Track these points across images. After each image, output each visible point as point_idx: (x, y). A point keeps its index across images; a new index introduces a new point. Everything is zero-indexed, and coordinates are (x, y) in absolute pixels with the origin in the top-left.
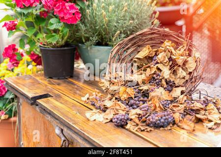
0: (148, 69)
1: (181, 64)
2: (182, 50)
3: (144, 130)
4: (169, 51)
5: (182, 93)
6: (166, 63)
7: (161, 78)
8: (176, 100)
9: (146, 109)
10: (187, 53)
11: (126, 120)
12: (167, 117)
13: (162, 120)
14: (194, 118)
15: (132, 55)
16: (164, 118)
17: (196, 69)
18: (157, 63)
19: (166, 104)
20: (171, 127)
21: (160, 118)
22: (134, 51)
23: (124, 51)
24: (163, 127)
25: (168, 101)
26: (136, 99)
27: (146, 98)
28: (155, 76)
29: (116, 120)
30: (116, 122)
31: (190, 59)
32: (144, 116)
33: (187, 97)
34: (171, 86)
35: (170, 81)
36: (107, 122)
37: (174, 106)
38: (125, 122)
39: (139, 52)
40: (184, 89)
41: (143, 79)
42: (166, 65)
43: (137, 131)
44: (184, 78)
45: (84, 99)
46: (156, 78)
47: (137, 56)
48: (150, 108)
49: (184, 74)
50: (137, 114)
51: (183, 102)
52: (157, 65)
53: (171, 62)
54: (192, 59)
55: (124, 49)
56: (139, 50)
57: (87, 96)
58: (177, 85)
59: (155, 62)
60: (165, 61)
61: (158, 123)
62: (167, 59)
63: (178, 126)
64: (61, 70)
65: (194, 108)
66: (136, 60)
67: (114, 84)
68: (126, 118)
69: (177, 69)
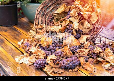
0: (64, 22)
1: (87, 18)
2: (88, 7)
3: (57, 72)
4: (78, 8)
5: (87, 39)
6: (76, 17)
7: (72, 28)
8: (83, 45)
9: (60, 54)
10: (91, 9)
11: (44, 64)
12: (74, 62)
13: (71, 64)
14: (95, 60)
15: (53, 11)
16: (72, 62)
17: (97, 21)
18: (70, 17)
19: (75, 49)
20: (77, 68)
21: (69, 62)
22: (54, 8)
23: (47, 8)
24: (71, 69)
25: (77, 46)
26: (54, 45)
27: (61, 44)
28: (68, 27)
29: (36, 64)
30: (36, 66)
31: (93, 14)
32: (58, 60)
33: (91, 43)
34: (80, 33)
35: (79, 30)
36: (31, 65)
37: (80, 51)
38: (43, 66)
39: (58, 8)
40: (88, 36)
41: (59, 30)
42: (77, 18)
43: (51, 73)
44: (89, 28)
45: (20, 43)
46: (69, 28)
47: (56, 12)
48: (63, 53)
49: (89, 25)
50: (52, 59)
51: (88, 47)
52: (70, 19)
53: (80, 16)
54: (95, 14)
55: (47, 7)
56: (58, 7)
57: (22, 41)
58: (84, 33)
59: (69, 16)
60: (76, 16)
61: (68, 66)
62: (77, 14)
63: (83, 68)
64: (8, 20)
65: (95, 52)
66: (56, 15)
67: (39, 33)
68: (44, 62)
69: (84, 22)
